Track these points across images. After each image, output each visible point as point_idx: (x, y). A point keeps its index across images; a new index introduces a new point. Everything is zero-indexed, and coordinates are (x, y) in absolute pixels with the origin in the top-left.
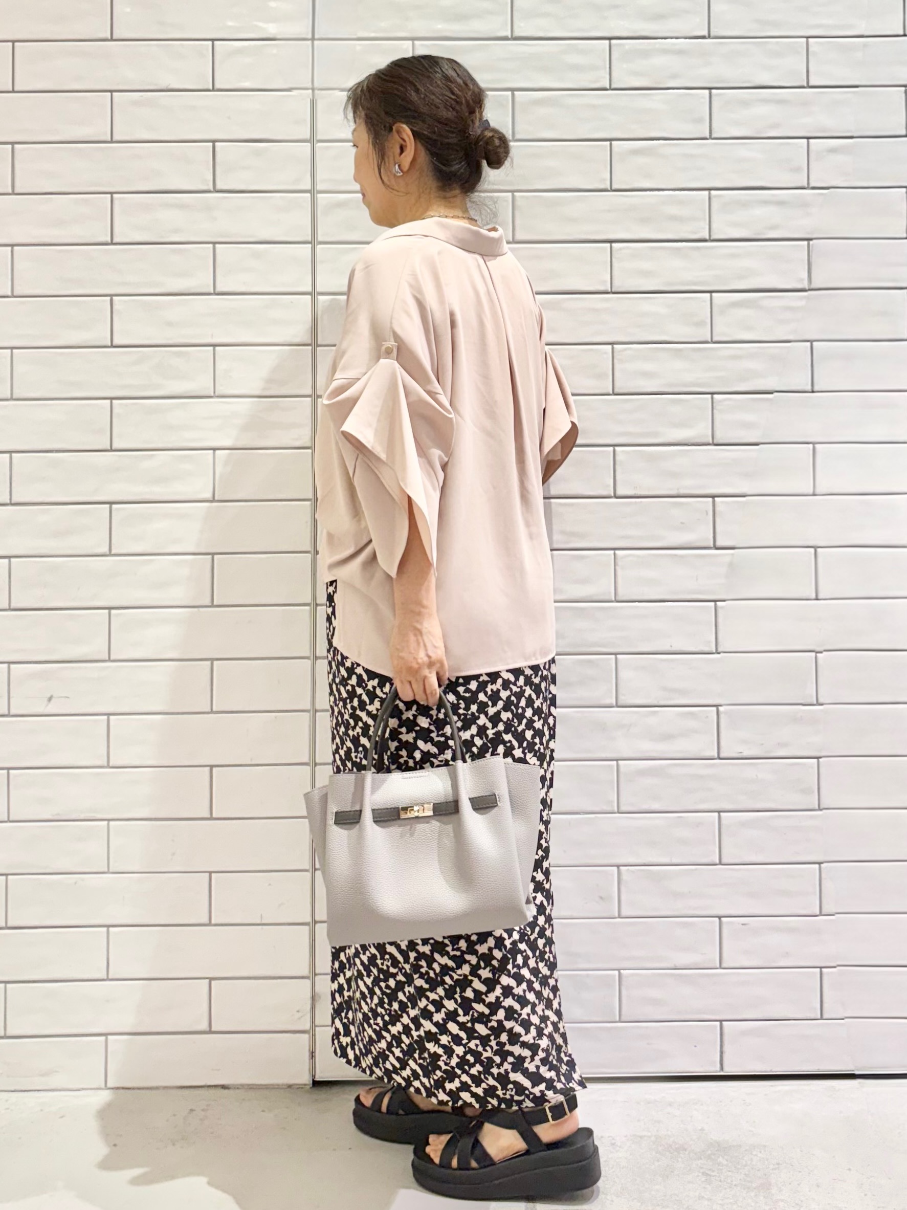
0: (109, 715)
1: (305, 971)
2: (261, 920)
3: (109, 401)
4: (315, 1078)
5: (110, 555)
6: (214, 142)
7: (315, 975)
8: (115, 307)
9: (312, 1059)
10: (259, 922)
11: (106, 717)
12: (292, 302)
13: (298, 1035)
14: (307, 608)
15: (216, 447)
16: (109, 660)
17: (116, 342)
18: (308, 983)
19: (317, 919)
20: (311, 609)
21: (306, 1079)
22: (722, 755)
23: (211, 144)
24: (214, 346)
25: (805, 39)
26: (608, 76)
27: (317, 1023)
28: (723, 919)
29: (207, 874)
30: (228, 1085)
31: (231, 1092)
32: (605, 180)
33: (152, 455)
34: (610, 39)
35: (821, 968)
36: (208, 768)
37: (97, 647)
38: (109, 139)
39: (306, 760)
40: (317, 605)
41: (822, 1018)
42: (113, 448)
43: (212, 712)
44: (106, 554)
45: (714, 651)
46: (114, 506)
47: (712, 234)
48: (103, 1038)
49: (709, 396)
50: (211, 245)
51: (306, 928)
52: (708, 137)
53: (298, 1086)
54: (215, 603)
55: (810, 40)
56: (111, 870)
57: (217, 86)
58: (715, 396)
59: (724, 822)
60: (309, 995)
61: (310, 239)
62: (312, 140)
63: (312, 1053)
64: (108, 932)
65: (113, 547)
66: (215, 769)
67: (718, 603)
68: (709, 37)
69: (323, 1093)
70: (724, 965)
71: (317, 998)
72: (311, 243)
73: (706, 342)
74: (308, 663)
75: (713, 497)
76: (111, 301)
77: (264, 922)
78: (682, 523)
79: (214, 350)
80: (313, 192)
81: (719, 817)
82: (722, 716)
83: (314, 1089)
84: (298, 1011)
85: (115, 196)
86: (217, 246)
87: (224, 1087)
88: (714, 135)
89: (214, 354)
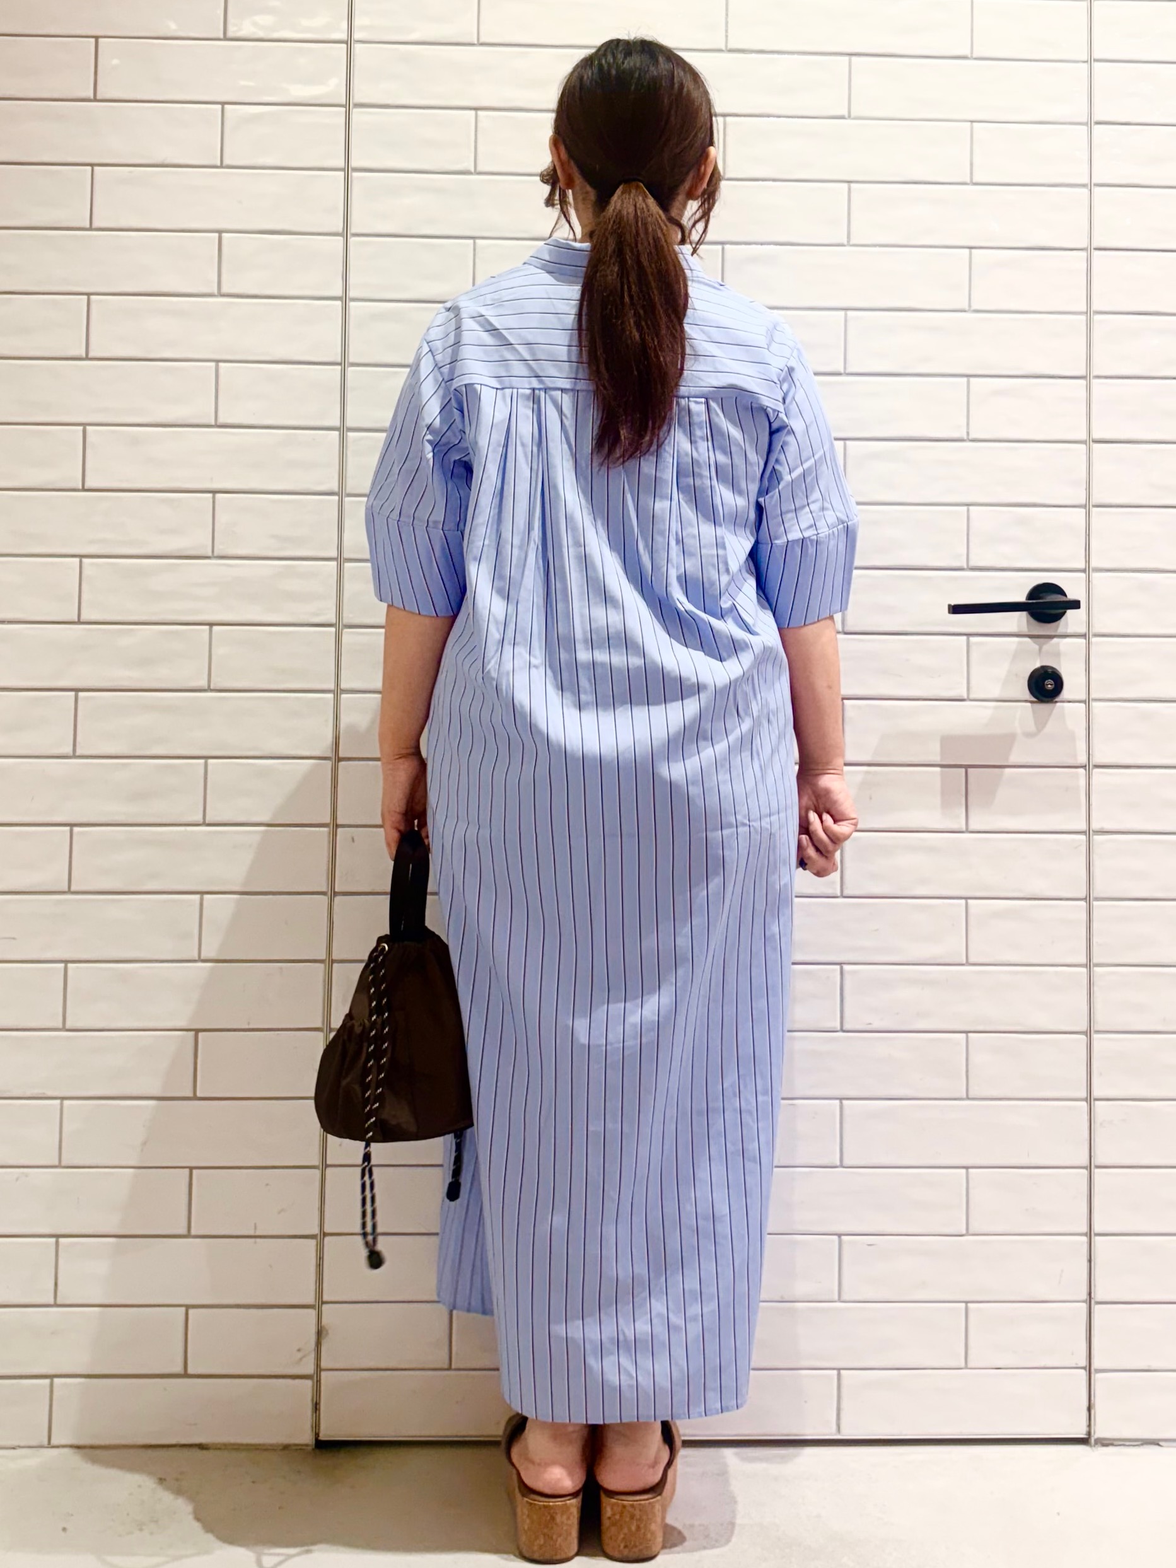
0: (66, 962)
1: (310, 1299)
2: (255, 1232)
3: (77, 560)
4: (318, 1436)
5: (74, 756)
6: (220, 232)
7: (323, 1303)
8: (88, 440)
9: (316, 1412)
10: (252, 1233)
11: (62, 965)
12: (314, 439)
13: (297, 1381)
14: (325, 829)
15: (215, 622)
16: (69, 892)
17: (88, 485)
18: (313, 1313)
19: (327, 1229)
20: (330, 833)
21: (307, 1438)
22: (847, 1027)
24: (214, 492)
25: (968, 124)
27: (323, 1365)
28: (843, 1238)
29: (187, 1171)
30: (207, 1445)
31: (211, 1451)
33: (132, 630)
35: (966, 1302)
36: (192, 1033)
37: (53, 874)
38: (88, 226)
39: (319, 1025)
40: (337, 826)
41: (966, 1367)
43: (199, 960)
44: (69, 755)
45: (839, 894)
46: (81, 694)
48: (47, 1381)
50: (213, 364)
51: (313, 1242)
53: (300, 1447)
54: (208, 821)
56: (63, 1163)
57: (227, 162)
59: (846, 1112)
60: (313, 1330)
61: (339, 360)
62: (345, 233)
63: (316, 1404)
64: (57, 1243)
65: (78, 747)
66: (201, 1035)
68: (849, 117)
69: (327, 1458)
70: (845, 1297)
71: (324, 1333)
72: (340, 364)
74: (324, 900)
76: (84, 432)
77: (258, 1233)
79: (214, 498)
80: (344, 299)
81: (841, 1106)
82: (847, 977)
83: (317, 1451)
84: (300, 1350)
85: (93, 297)
86: (221, 364)
87: (201, 1447)
88: (852, 242)
89: (214, 502)
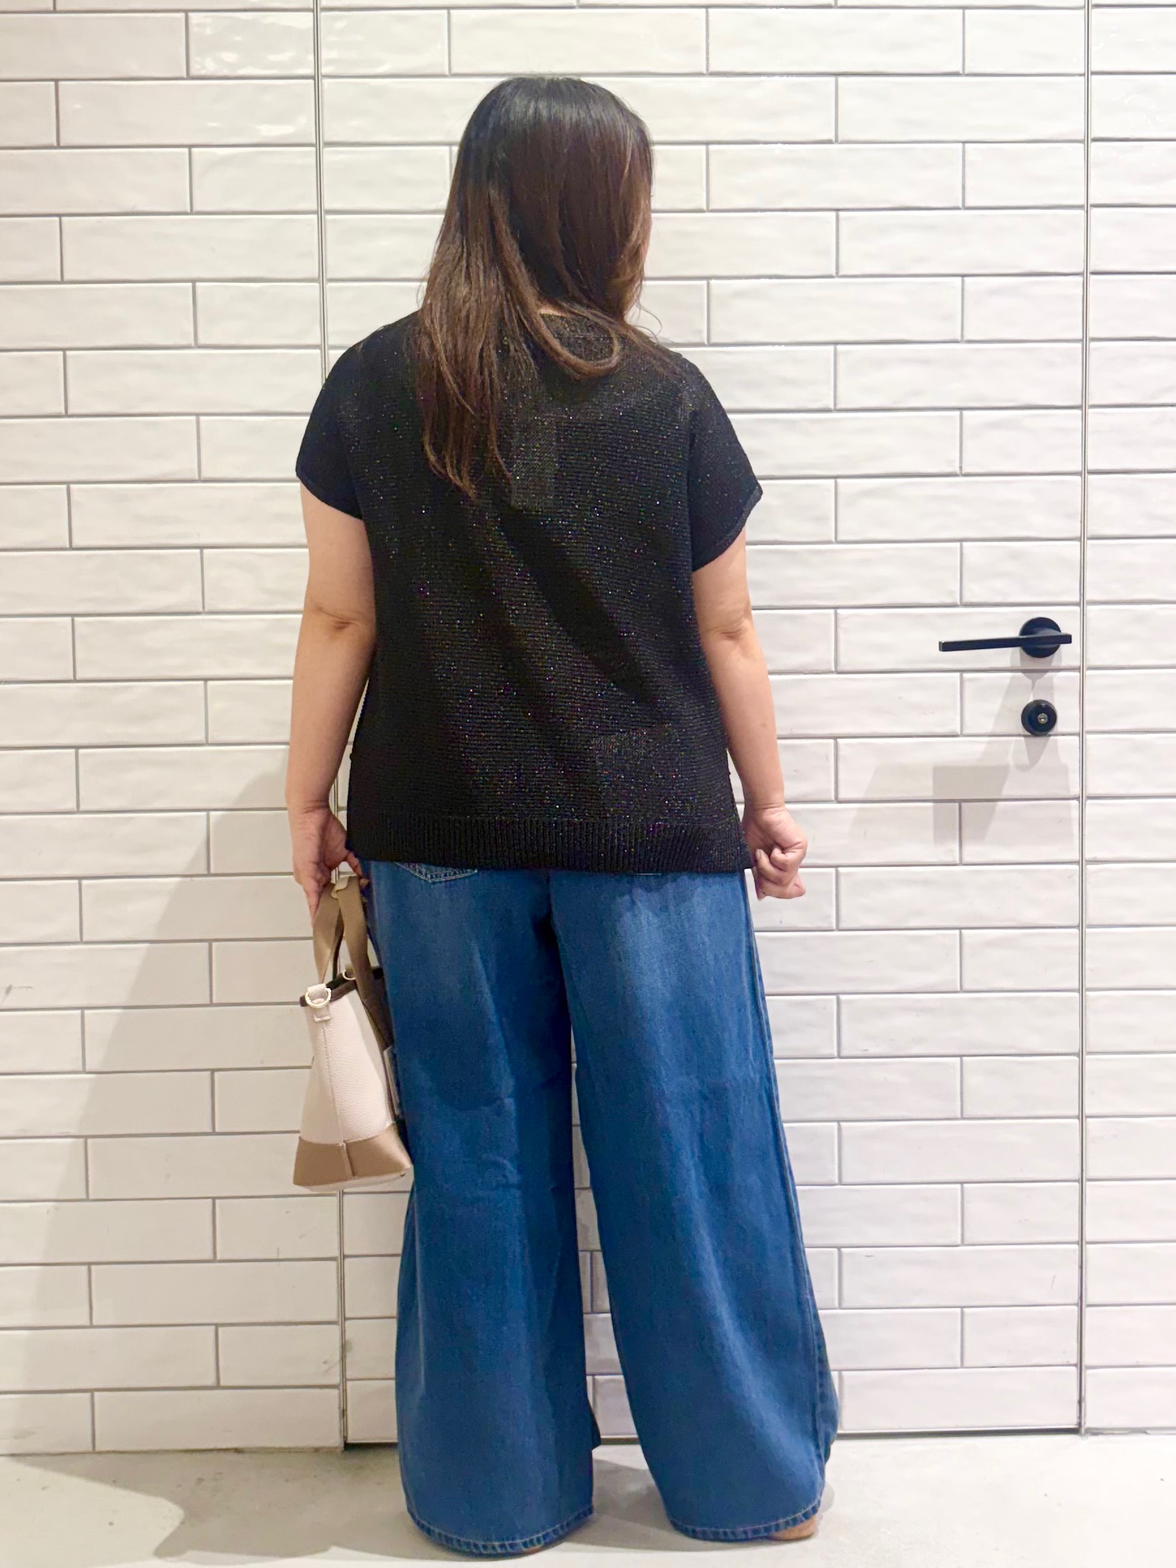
0: (82, 1008)
1: (333, 1316)
2: (277, 1256)
3: (69, 619)
4: (346, 1439)
5: (78, 812)
6: (194, 281)
7: (346, 1319)
8: (75, 497)
9: (343, 1418)
10: (274, 1256)
11: (79, 1012)
13: (325, 1391)
15: (210, 677)
16: (82, 942)
17: (76, 543)
18: (336, 1329)
19: (347, 1252)
21: (336, 1441)
22: (844, 1053)
23: (190, 285)
24: (202, 548)
25: (961, 145)
26: (704, 194)
27: (348, 1377)
28: (842, 1249)
29: (210, 1201)
30: (243, 1449)
31: (247, 1455)
32: (700, 332)
33: (125, 687)
34: (707, 143)
35: (962, 1307)
36: (208, 1073)
37: (66, 925)
38: (59, 279)
41: (962, 1366)
42: (77, 678)
43: (212, 1004)
44: (73, 810)
45: (834, 928)
46: (81, 751)
47: (838, 401)
48: (88, 1395)
49: (832, 611)
50: (193, 418)
51: (333, 1264)
52: (834, 274)
53: (329, 1450)
54: (212, 871)
55: (966, 145)
56: (92, 1196)
57: (197, 208)
58: (839, 611)
59: (845, 1133)
60: (337, 1345)
62: (321, 279)
63: (343, 1411)
64: (90, 1271)
65: (81, 801)
66: (216, 1074)
67: (840, 869)
68: (837, 141)
69: (355, 1459)
70: (845, 1305)
71: (348, 1347)
73: (829, 542)
75: (835, 738)
76: (68, 491)
77: (281, 1257)
78: (795, 771)
79: (202, 553)
81: (840, 1129)
82: (843, 1006)
83: (346, 1452)
84: (325, 1363)
85: (68, 353)
86: (202, 418)
87: (238, 1451)
88: (841, 273)
89: (202, 558)
